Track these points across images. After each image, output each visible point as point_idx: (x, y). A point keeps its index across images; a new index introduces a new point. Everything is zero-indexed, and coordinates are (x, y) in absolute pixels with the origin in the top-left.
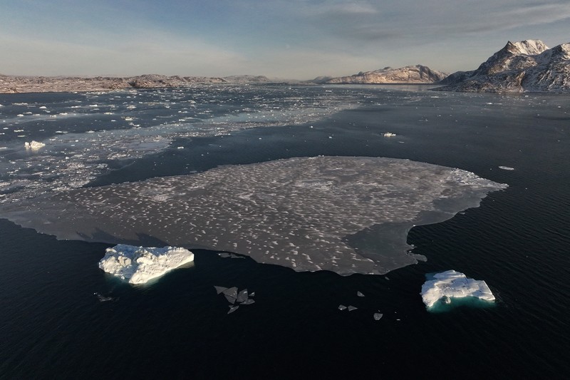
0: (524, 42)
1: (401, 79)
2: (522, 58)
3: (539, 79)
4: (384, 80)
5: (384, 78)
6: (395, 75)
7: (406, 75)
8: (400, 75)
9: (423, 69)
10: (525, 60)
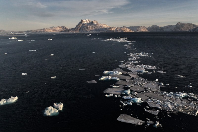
0: (86, 20)
1: (57, 30)
2: (84, 24)
3: (83, 29)
4: (51, 31)
5: (51, 30)
6: (54, 29)
7: (58, 29)
8: (56, 29)
9: (63, 27)
10: (85, 25)
